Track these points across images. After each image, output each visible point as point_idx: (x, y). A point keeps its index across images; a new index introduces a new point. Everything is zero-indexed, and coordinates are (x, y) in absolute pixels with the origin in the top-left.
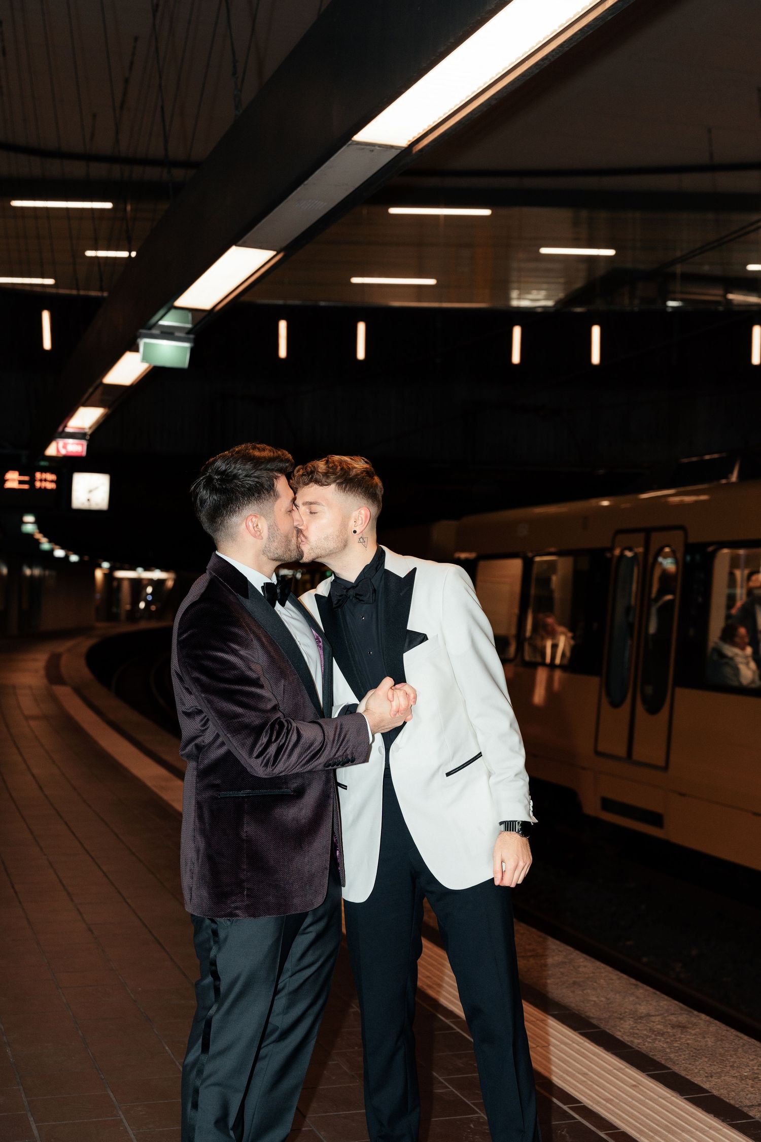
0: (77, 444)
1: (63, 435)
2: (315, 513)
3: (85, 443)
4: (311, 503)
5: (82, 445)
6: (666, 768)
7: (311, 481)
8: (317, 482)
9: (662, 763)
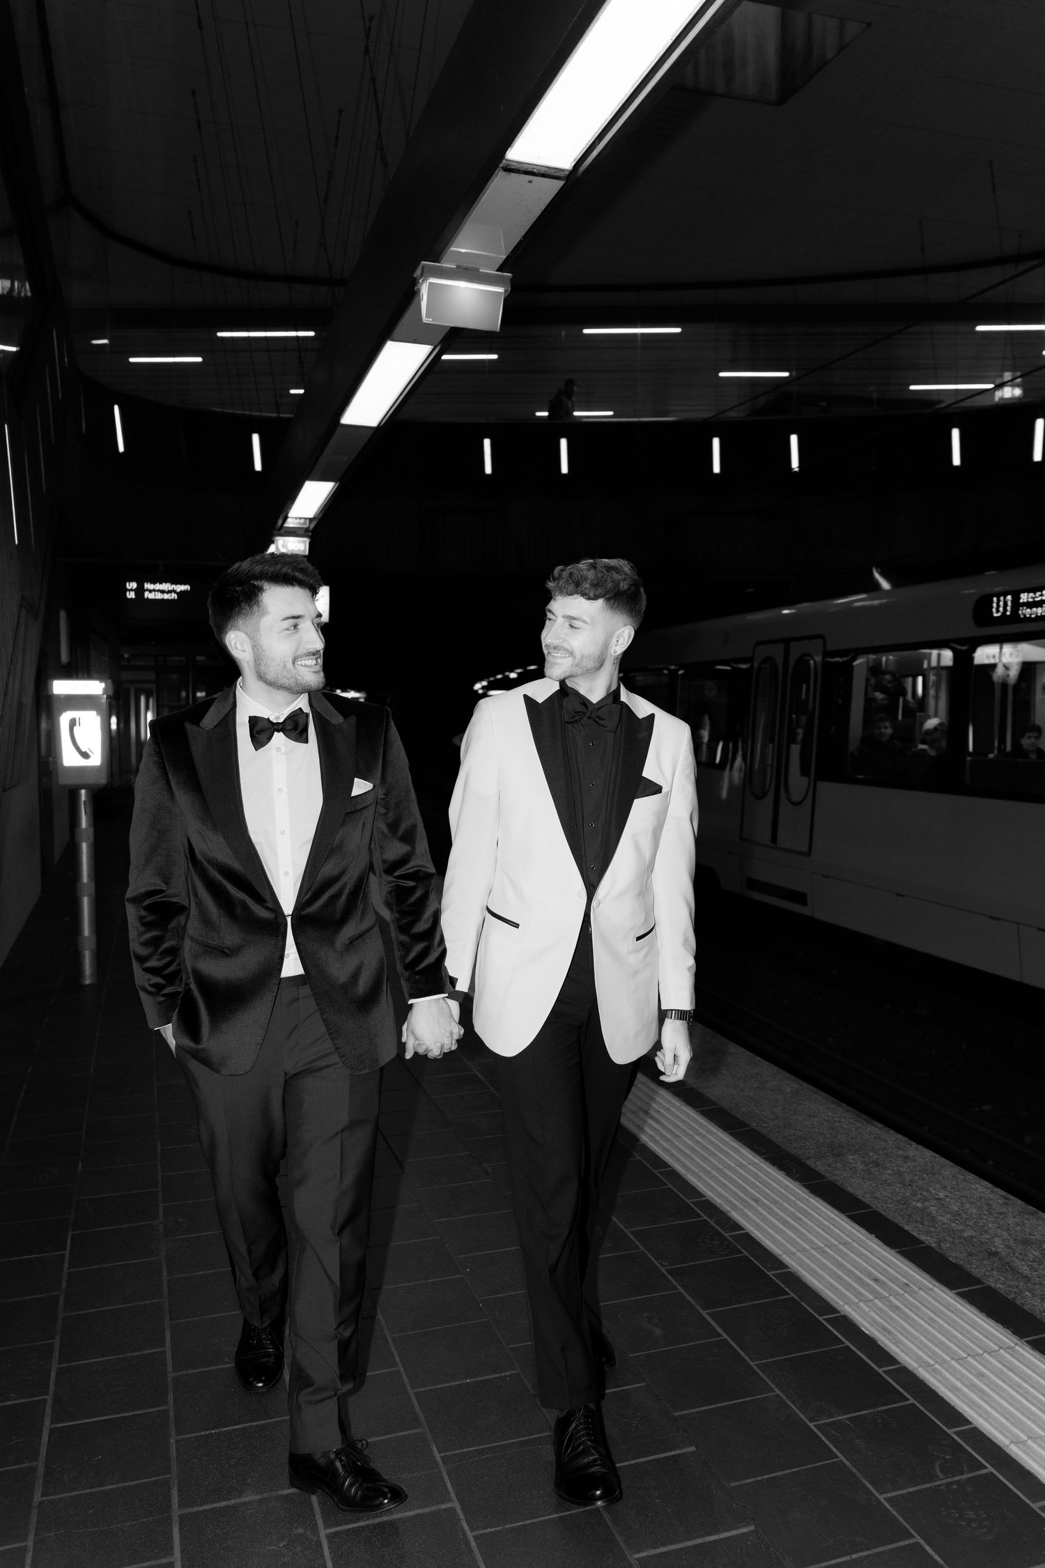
0: (300, 542)
1: (282, 531)
2: (575, 628)
3: (307, 540)
4: (574, 619)
5: (305, 542)
6: (809, 853)
7: (577, 593)
8: (584, 595)
9: (805, 849)
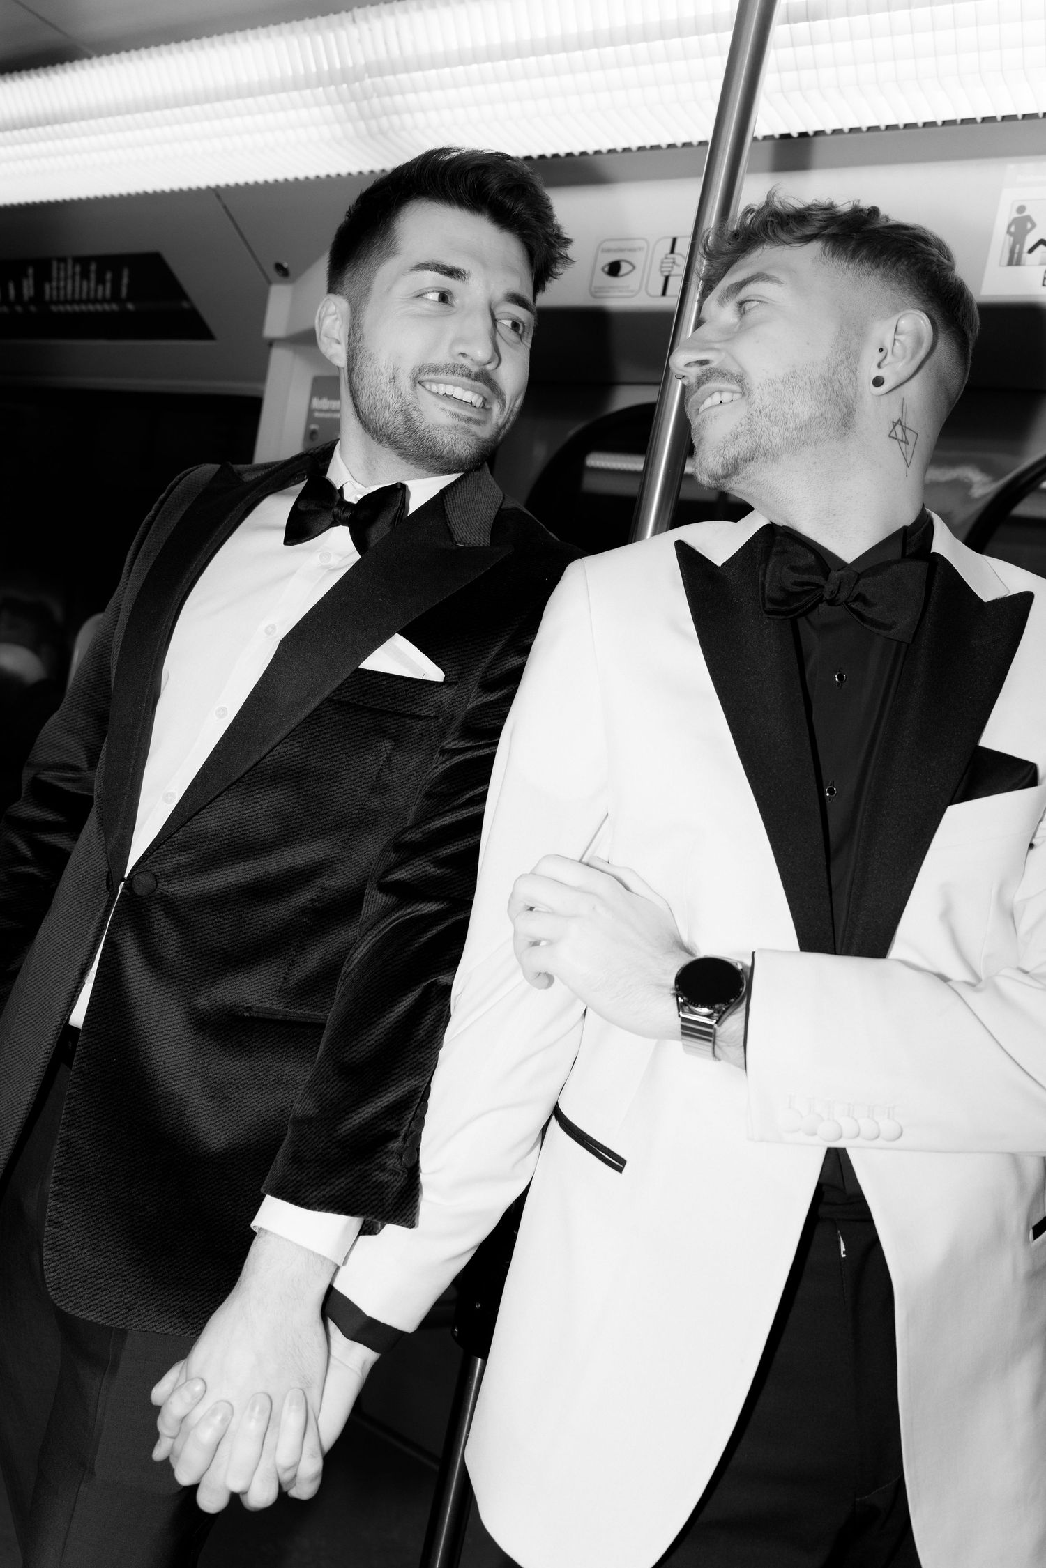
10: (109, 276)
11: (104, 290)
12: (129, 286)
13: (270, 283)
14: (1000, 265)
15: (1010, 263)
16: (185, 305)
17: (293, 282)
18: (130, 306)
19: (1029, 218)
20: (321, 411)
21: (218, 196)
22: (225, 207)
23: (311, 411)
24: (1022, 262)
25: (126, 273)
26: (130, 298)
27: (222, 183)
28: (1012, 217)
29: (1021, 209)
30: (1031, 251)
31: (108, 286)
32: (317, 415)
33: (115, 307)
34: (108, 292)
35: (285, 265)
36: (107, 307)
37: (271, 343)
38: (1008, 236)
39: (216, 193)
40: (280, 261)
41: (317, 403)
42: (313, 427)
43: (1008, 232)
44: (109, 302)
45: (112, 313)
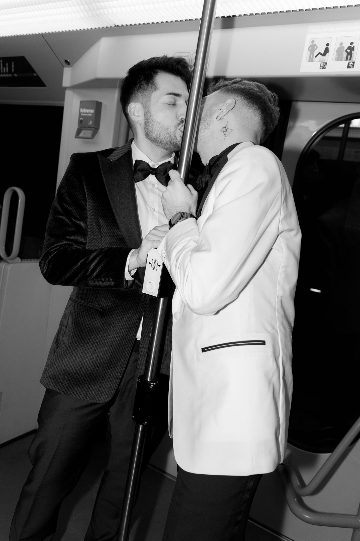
10: (7, 65)
11: (6, 69)
12: (14, 68)
13: (63, 67)
14: (306, 62)
15: (309, 61)
16: (35, 75)
17: (71, 66)
18: (16, 75)
19: (315, 45)
20: (83, 113)
21: (43, 36)
22: (45, 40)
23: (80, 113)
24: (313, 60)
25: (13, 63)
26: (15, 72)
27: (44, 32)
28: (310, 45)
29: (313, 42)
30: (316, 57)
31: (7, 68)
32: (82, 114)
33: (10, 75)
34: (7, 70)
35: (68, 61)
36: (7, 75)
37: (65, 88)
38: (309, 51)
39: (42, 36)
40: (67, 59)
41: (82, 110)
42: (81, 119)
43: (309, 50)
44: (8, 73)
45: (9, 77)
